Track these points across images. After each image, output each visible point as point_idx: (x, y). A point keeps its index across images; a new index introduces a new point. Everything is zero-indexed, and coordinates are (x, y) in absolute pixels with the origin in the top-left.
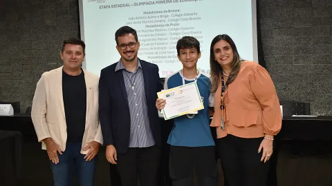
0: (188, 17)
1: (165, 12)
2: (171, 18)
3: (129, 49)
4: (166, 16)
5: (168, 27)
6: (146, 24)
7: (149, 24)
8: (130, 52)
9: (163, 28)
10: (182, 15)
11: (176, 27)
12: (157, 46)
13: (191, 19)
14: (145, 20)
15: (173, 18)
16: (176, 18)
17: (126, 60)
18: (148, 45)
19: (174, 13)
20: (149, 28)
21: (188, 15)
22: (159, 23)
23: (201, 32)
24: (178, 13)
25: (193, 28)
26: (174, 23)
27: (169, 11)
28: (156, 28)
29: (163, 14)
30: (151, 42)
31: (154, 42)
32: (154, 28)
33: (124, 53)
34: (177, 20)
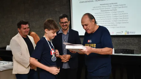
0: (121, 6)
1: (110, 4)
2: (113, 7)
3: (65, 25)
4: (110, 6)
5: (111, 11)
6: (101, 10)
7: (103, 10)
8: (65, 26)
9: (109, 11)
10: (118, 5)
11: (115, 11)
12: (106, 20)
13: (122, 7)
14: (101, 8)
15: (114, 7)
16: (115, 7)
17: (63, 29)
18: (102, 19)
19: (115, 5)
20: (103, 12)
21: (121, 5)
22: (107, 10)
23: (127, 14)
24: (117, 4)
25: (123, 12)
26: (114, 9)
27: (112, 4)
28: (106, 12)
29: (109, 5)
30: (103, 18)
31: (105, 18)
32: (105, 12)
33: (63, 26)
34: (115, 8)
